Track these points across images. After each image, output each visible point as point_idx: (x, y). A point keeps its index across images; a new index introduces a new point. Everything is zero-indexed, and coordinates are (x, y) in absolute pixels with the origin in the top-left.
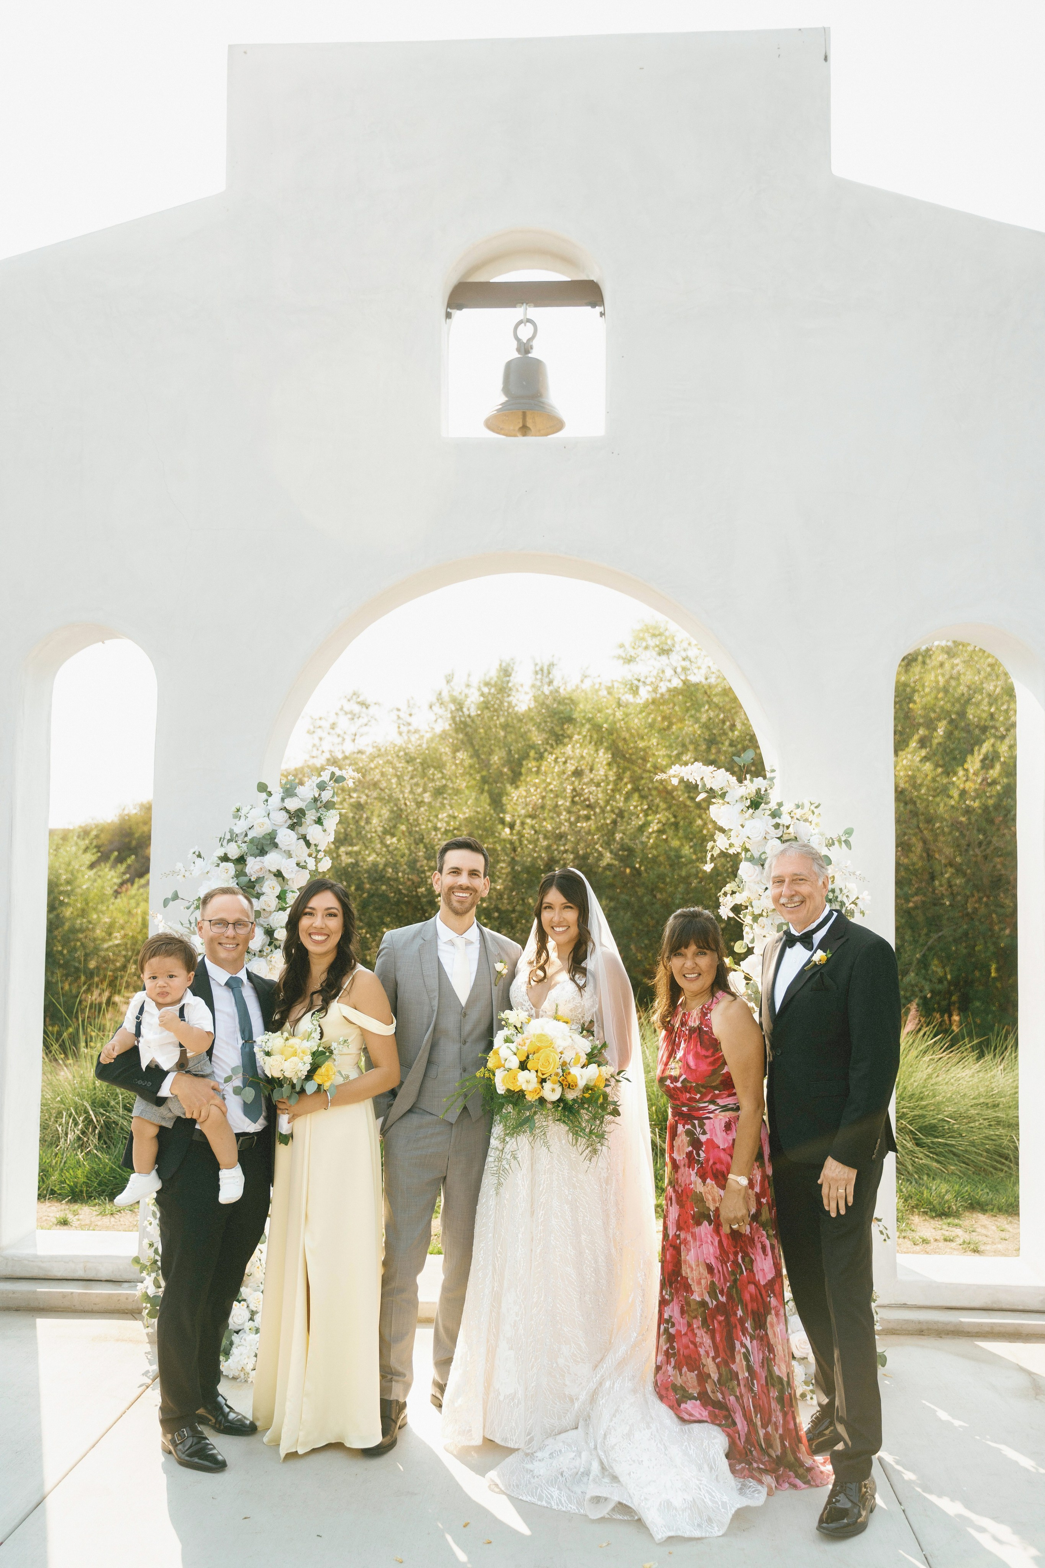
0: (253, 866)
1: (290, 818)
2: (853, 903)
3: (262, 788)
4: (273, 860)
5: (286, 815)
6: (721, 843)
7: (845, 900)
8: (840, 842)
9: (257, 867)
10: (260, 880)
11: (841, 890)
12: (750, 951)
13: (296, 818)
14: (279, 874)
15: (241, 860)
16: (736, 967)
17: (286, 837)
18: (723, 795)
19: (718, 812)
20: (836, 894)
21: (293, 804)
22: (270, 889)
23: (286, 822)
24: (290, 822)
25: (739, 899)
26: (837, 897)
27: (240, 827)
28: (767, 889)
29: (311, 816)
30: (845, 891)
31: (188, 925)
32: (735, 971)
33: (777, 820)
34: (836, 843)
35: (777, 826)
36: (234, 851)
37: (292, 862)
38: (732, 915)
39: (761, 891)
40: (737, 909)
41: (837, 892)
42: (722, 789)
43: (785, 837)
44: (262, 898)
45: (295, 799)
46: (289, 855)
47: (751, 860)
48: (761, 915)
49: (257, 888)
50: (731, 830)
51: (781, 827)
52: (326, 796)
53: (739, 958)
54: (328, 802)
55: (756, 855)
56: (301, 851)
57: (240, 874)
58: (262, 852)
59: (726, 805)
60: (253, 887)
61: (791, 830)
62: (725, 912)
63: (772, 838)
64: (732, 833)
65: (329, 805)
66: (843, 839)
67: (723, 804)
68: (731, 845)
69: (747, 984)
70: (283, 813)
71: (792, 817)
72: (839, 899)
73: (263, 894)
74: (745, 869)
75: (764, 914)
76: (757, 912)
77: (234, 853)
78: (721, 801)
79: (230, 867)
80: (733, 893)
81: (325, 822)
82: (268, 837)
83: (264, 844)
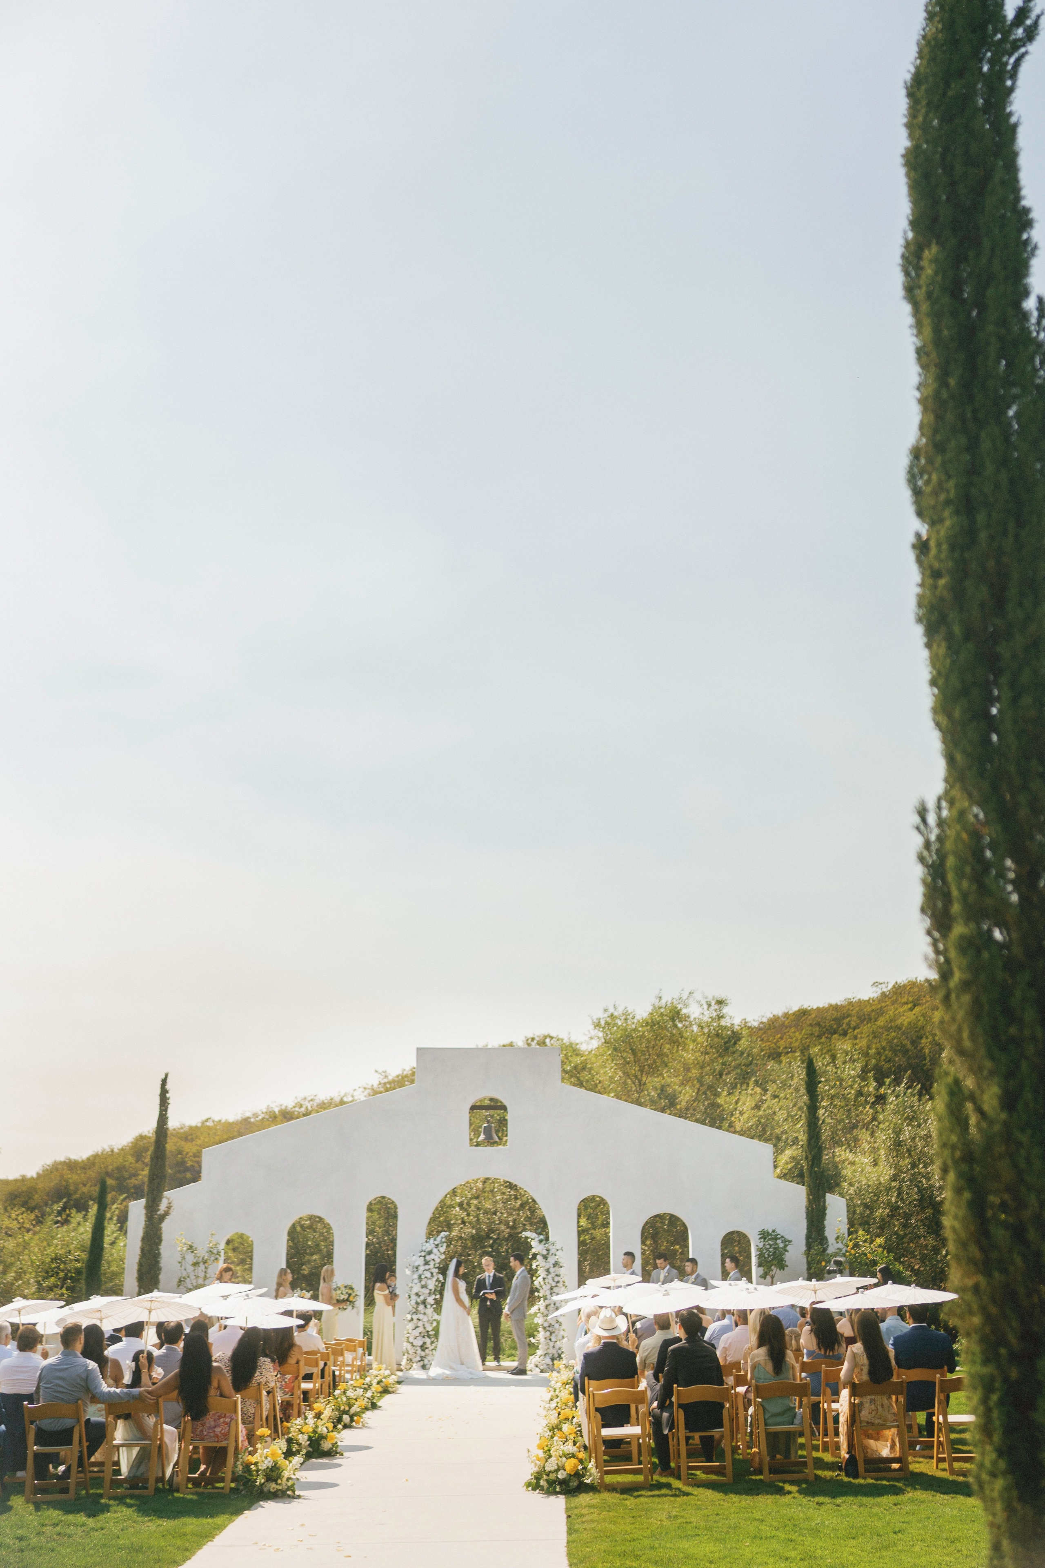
0: (428, 1258)
4: (432, 1256)
6: (533, 1251)
13: (437, 1246)
14: (433, 1260)
15: (424, 1256)
17: (435, 1251)
19: (533, 1243)
21: (436, 1242)
22: (432, 1263)
25: (537, 1263)
36: (423, 1254)
40: (537, 1266)
52: (444, 1240)
53: (537, 1278)
56: (438, 1254)
57: (425, 1260)
65: (444, 1242)
74: (538, 1257)
79: (422, 1258)
83: (430, 1253)
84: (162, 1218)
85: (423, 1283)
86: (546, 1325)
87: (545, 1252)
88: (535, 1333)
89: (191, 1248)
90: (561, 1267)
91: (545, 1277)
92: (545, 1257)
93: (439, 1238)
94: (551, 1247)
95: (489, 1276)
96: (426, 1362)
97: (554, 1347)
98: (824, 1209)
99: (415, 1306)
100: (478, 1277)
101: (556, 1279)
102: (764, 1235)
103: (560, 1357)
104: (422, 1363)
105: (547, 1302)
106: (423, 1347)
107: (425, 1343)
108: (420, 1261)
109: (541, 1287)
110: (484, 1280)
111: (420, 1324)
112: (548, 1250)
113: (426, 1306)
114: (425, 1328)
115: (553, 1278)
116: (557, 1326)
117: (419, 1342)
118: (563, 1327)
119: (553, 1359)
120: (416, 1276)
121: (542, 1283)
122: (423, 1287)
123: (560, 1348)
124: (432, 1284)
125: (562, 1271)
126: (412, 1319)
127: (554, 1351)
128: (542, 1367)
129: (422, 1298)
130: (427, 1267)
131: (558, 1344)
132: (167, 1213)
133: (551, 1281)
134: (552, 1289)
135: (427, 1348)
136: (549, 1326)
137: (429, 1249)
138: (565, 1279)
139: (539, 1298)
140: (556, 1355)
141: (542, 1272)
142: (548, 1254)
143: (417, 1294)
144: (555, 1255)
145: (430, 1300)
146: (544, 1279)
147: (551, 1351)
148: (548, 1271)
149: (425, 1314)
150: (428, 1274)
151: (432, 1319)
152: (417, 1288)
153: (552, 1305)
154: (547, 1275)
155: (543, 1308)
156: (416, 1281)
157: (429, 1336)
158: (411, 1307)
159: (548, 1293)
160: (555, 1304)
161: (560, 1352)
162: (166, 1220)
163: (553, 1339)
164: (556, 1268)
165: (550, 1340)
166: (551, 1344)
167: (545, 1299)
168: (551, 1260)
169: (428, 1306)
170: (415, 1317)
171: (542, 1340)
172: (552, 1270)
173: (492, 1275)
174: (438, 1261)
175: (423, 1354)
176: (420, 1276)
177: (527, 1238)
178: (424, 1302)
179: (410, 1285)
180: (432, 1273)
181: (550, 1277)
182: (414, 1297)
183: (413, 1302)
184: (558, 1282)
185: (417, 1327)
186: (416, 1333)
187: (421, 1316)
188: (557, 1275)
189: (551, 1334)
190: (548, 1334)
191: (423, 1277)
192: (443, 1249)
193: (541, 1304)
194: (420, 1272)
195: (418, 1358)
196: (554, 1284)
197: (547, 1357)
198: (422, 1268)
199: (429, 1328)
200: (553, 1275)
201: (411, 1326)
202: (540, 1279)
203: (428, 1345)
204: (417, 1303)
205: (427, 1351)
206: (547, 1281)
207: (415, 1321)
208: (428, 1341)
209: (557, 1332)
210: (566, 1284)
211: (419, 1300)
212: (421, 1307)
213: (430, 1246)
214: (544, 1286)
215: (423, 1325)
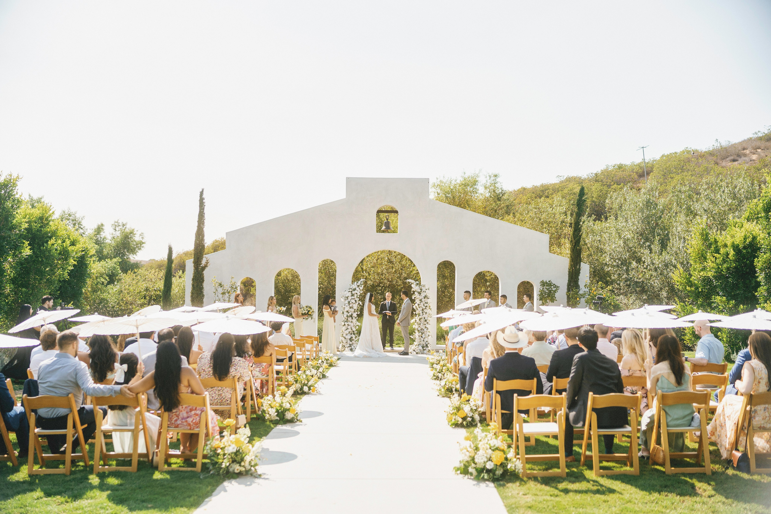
0: (353, 292)
4: (356, 292)
6: (413, 289)
13: (358, 286)
14: (357, 293)
15: (351, 292)
17: (357, 289)
19: (412, 286)
21: (358, 284)
22: (356, 295)
25: (415, 296)
34: (427, 289)
36: (351, 290)
39: (417, 295)
40: (415, 298)
42: (413, 283)
52: (362, 283)
53: (415, 304)
56: (359, 290)
57: (352, 294)
59: (414, 285)
74: (416, 293)
75: (418, 298)
81: (362, 286)
83: (355, 290)
84: (203, 268)
85: (351, 306)
86: (419, 329)
87: (419, 291)
88: (414, 333)
89: (221, 285)
90: (428, 298)
91: (419, 303)
92: (420, 293)
93: (359, 282)
94: (423, 288)
95: (388, 303)
96: (353, 347)
97: (423, 341)
98: (579, 269)
99: (346, 318)
101: (426, 305)
102: (543, 284)
103: (427, 346)
104: (350, 348)
105: (420, 317)
106: (351, 339)
107: (352, 337)
108: (350, 294)
109: (417, 309)
110: (386, 304)
111: (349, 327)
112: (421, 289)
113: (352, 318)
114: (352, 329)
115: (424, 305)
116: (425, 330)
117: (349, 337)
118: (429, 330)
119: (423, 347)
120: (347, 302)
121: (418, 307)
122: (350, 308)
123: (427, 341)
124: (355, 306)
125: (429, 301)
126: (345, 325)
127: (424, 343)
128: (417, 351)
129: (350, 314)
130: (353, 297)
131: (426, 340)
132: (206, 266)
133: (422, 306)
134: (423, 310)
136: (421, 330)
137: (354, 288)
138: (430, 305)
139: (416, 314)
140: (425, 345)
141: (417, 301)
142: (421, 291)
143: (347, 311)
144: (425, 292)
145: (355, 315)
146: (418, 305)
147: (422, 343)
148: (421, 300)
149: (352, 322)
150: (354, 301)
151: (356, 325)
152: (347, 308)
153: (423, 319)
155: (418, 320)
156: (347, 305)
157: (354, 334)
158: (344, 318)
159: (421, 312)
161: (427, 343)
162: (205, 270)
163: (423, 336)
164: (426, 299)
165: (422, 337)
166: (422, 339)
167: (419, 315)
168: (423, 294)
169: (354, 318)
170: (346, 323)
171: (417, 337)
172: (423, 300)
173: (390, 302)
174: (359, 294)
175: (351, 343)
176: (349, 302)
177: (409, 283)
178: (351, 316)
179: (344, 306)
180: (356, 301)
181: (422, 303)
182: (346, 314)
183: (345, 316)
184: (426, 306)
185: (348, 329)
186: (347, 332)
187: (350, 323)
188: (426, 303)
189: (422, 334)
190: (420, 334)
191: (351, 302)
192: (361, 288)
193: (417, 318)
194: (349, 300)
195: (348, 345)
196: (424, 307)
197: (420, 346)
198: (350, 298)
199: (354, 329)
200: (424, 303)
201: (344, 328)
202: (416, 305)
203: (354, 338)
204: (347, 316)
205: (353, 341)
206: (420, 306)
207: (346, 325)
208: (354, 336)
209: (425, 333)
210: (431, 308)
211: (348, 315)
212: (350, 319)
213: (354, 286)
214: (419, 309)
215: (351, 328)
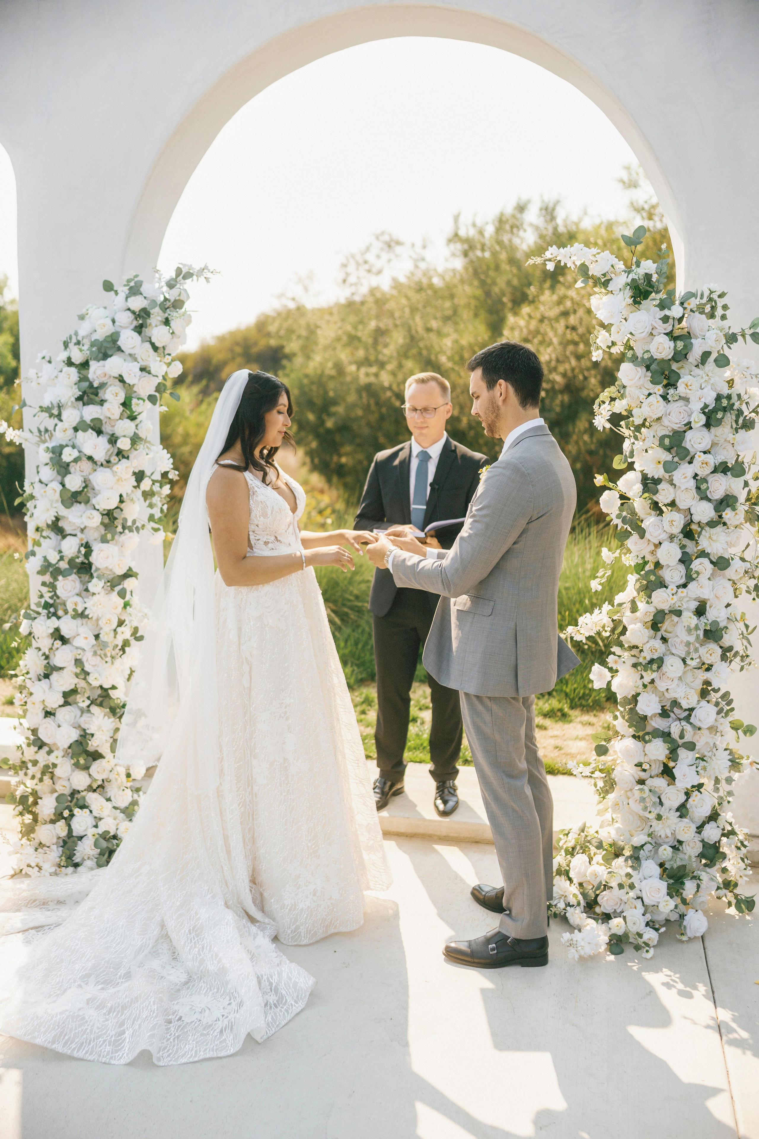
0: (96, 371)
1: (136, 319)
2: (753, 411)
3: (108, 286)
4: (115, 365)
5: (131, 316)
6: (603, 341)
7: (744, 407)
8: (743, 336)
9: (99, 372)
10: (102, 385)
11: (739, 396)
12: (631, 467)
13: (141, 319)
14: (121, 379)
15: (85, 365)
16: (611, 485)
17: (130, 340)
18: (606, 284)
19: (599, 304)
20: (732, 401)
21: (137, 304)
23: (132, 323)
24: (135, 323)
25: (619, 407)
26: (733, 404)
27: (84, 329)
28: (650, 394)
29: (157, 316)
30: (745, 397)
31: (38, 434)
32: (610, 489)
33: (667, 312)
34: (740, 338)
35: (665, 319)
36: (77, 355)
37: (135, 367)
38: (608, 425)
39: (642, 397)
40: (616, 419)
41: (735, 398)
42: (604, 275)
43: (677, 333)
44: (106, 405)
45: (139, 298)
46: (133, 357)
47: (634, 359)
48: (643, 425)
49: (101, 394)
50: (612, 325)
51: (671, 321)
52: (174, 294)
53: (615, 476)
54: (175, 301)
55: (639, 354)
56: (147, 355)
57: (84, 379)
58: (106, 356)
59: (610, 295)
60: (97, 395)
61: (684, 323)
62: (601, 422)
63: (660, 334)
64: (613, 329)
66: (748, 332)
67: (607, 294)
68: (613, 344)
69: (622, 504)
70: (129, 313)
71: (685, 309)
72: (735, 407)
73: (106, 401)
74: (626, 372)
75: (647, 424)
76: (638, 421)
77: (78, 358)
78: (603, 290)
79: (73, 370)
80: (613, 399)
81: (172, 323)
82: (110, 339)
85: (74, 483)
90: (748, 425)
91: (656, 472)
95: (425, 457)
97: (682, 810)
100: (382, 455)
115: (699, 482)
123: (714, 817)
130: (91, 412)
134: (688, 533)
135: (96, 756)
136: (664, 713)
142: (680, 356)
144: (723, 361)
153: (689, 619)
154: (669, 467)
160: (700, 611)
161: (711, 833)
173: (435, 451)
188: (723, 468)
189: (673, 754)
191: (68, 455)
209: (702, 741)
214: (649, 522)
215: (78, 662)
